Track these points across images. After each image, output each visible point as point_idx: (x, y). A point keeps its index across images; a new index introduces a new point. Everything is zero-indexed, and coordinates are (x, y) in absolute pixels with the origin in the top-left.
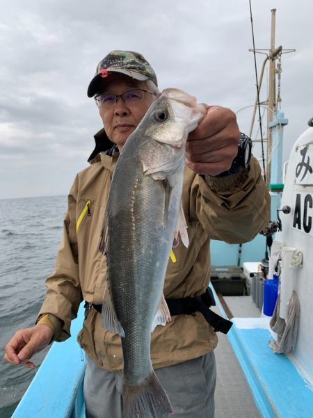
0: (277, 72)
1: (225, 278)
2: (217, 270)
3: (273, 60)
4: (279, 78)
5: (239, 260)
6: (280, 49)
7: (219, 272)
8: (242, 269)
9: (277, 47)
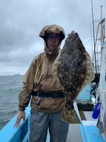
0: (104, 28)
1: (84, 104)
2: (81, 101)
3: (102, 24)
4: (104, 30)
5: (91, 97)
6: (104, 19)
7: (82, 102)
8: (91, 101)
9: (103, 19)
